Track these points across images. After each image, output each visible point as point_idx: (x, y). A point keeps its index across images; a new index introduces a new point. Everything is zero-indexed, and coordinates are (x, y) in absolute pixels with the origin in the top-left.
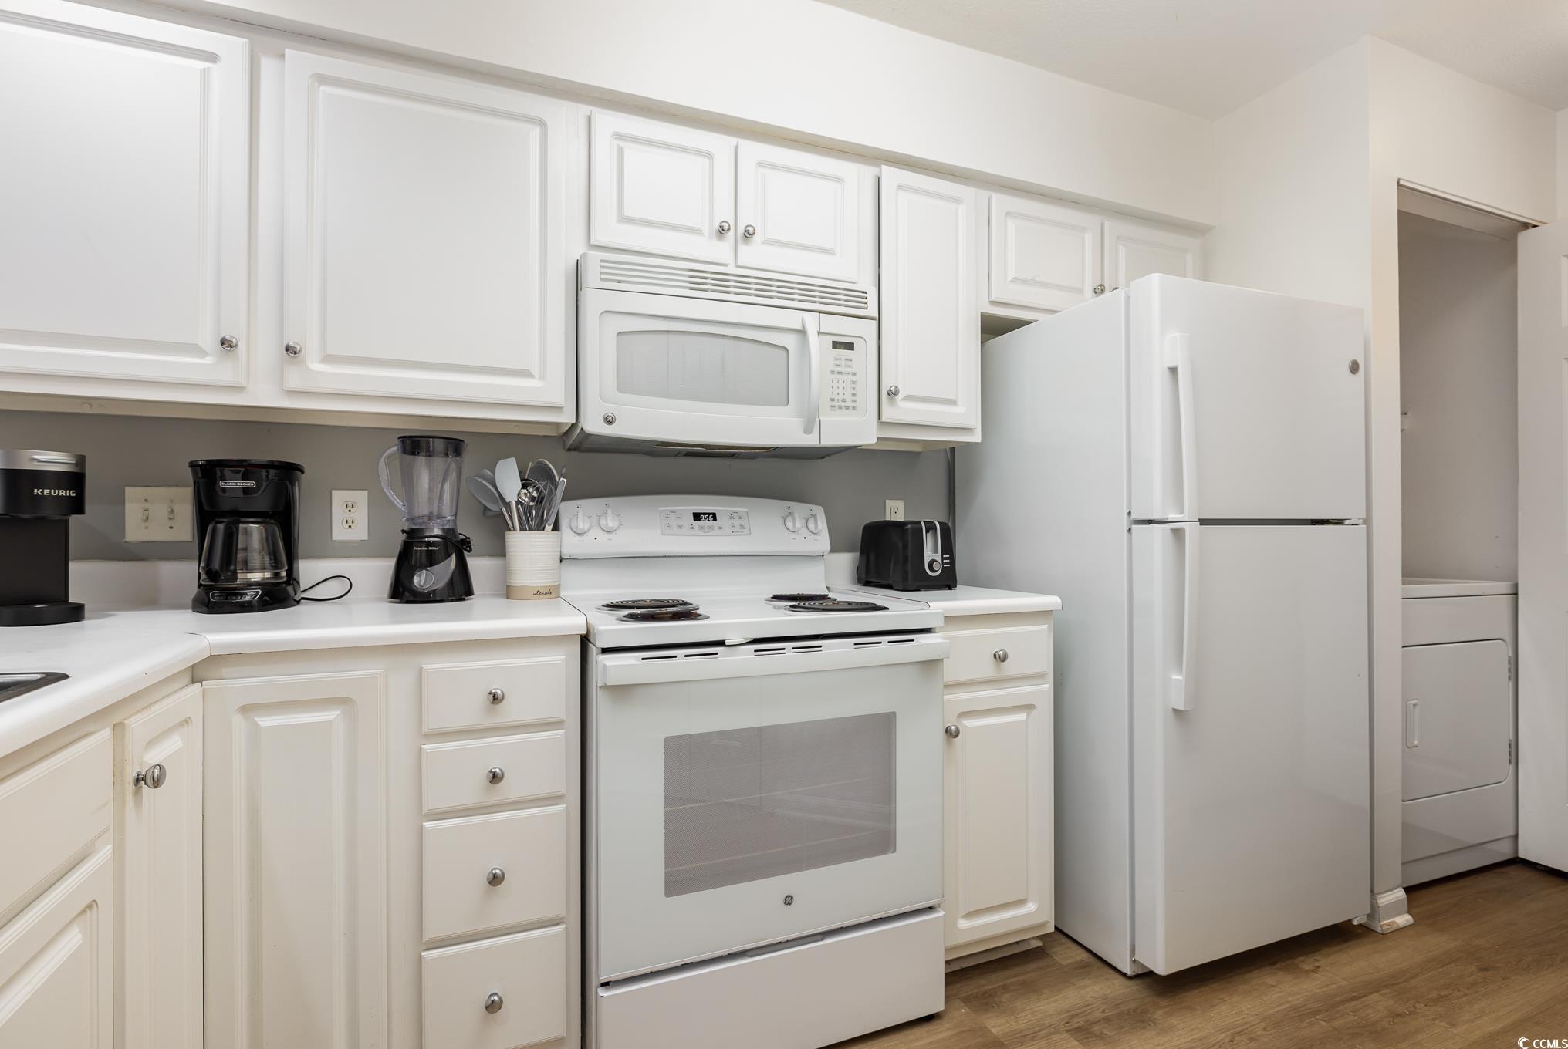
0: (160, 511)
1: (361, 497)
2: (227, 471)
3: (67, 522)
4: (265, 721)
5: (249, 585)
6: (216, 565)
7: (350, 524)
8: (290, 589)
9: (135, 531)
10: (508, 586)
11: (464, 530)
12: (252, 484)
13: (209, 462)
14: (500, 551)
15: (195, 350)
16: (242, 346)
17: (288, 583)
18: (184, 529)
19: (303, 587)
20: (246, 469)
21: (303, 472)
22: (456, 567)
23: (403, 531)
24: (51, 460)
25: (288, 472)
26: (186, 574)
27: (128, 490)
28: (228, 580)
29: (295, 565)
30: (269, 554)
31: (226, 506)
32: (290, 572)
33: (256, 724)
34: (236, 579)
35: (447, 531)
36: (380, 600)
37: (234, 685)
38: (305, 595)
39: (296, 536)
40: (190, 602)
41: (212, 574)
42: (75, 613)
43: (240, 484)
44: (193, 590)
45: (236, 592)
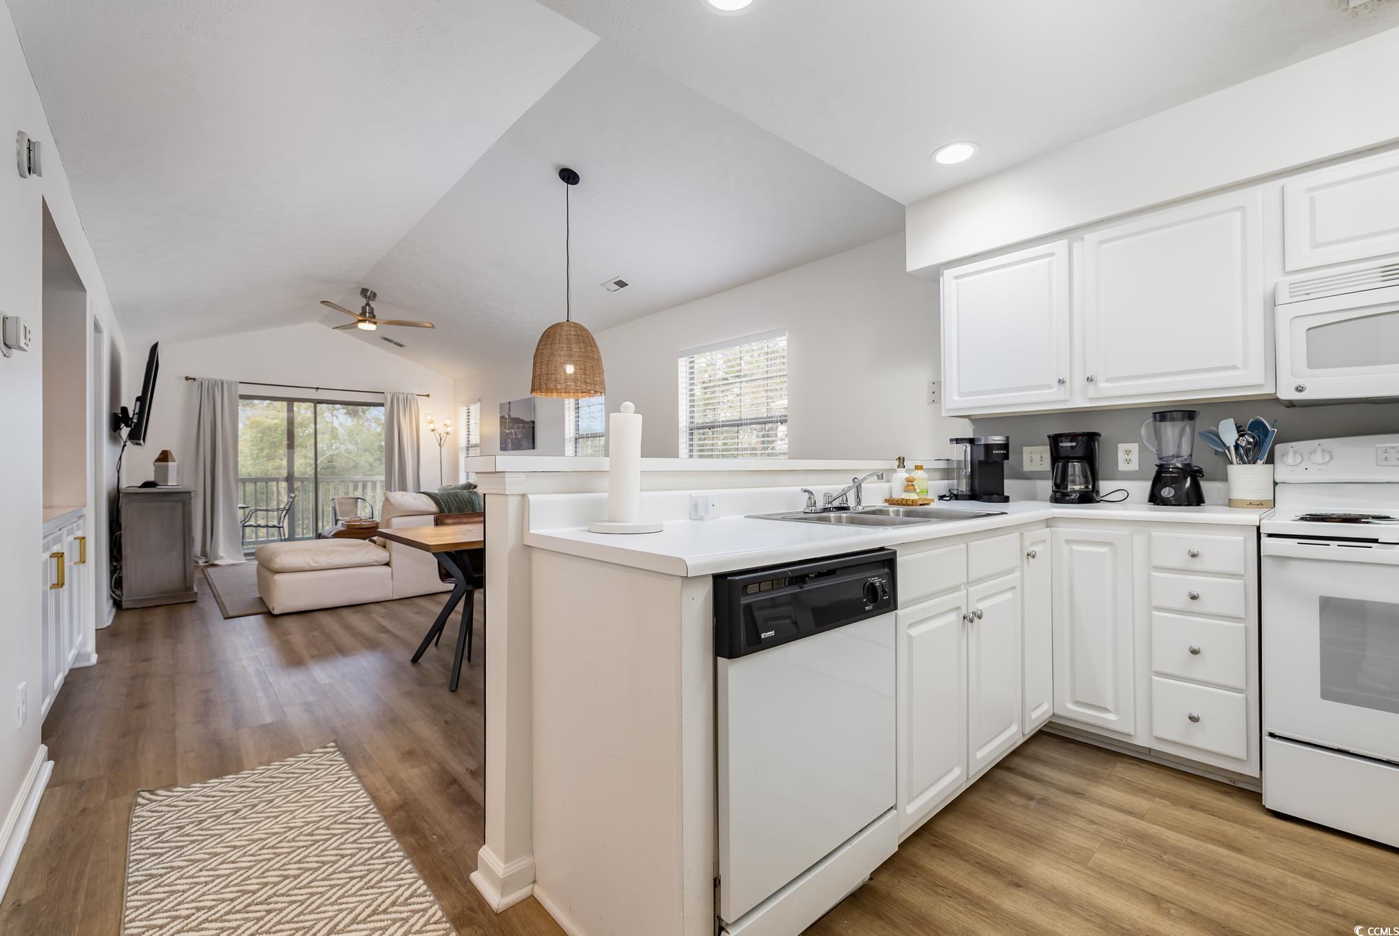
0: (1037, 457)
1: (1134, 447)
2: (1063, 438)
3: (1003, 464)
4: (1076, 548)
5: (1075, 491)
6: (1058, 482)
7: (1128, 462)
8: (1094, 495)
9: (1027, 467)
10: (1229, 499)
11: (1197, 463)
12: (1074, 444)
13: (1055, 435)
14: (1225, 478)
15: (1049, 387)
16: (1068, 381)
17: (1093, 491)
18: (1046, 466)
19: (1102, 494)
20: (1073, 437)
21: (1100, 436)
22: (1191, 484)
23: (1156, 465)
24: (997, 439)
25: (1091, 438)
26: (1047, 486)
27: (1024, 448)
28: (1064, 489)
29: (1096, 483)
30: (1083, 477)
31: (1063, 454)
32: (1094, 486)
33: (1072, 549)
34: (1067, 488)
35: (1186, 465)
36: (1144, 503)
37: (1064, 531)
38: (1103, 499)
39: (1097, 467)
40: (1049, 498)
41: (1056, 485)
42: (1006, 499)
43: (1069, 444)
44: (1050, 493)
45: (1067, 495)
